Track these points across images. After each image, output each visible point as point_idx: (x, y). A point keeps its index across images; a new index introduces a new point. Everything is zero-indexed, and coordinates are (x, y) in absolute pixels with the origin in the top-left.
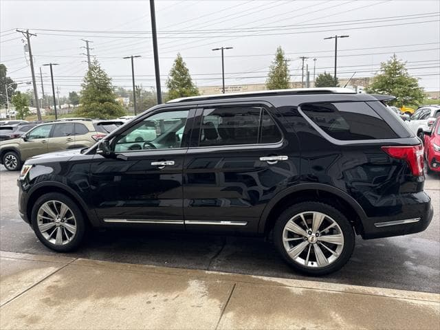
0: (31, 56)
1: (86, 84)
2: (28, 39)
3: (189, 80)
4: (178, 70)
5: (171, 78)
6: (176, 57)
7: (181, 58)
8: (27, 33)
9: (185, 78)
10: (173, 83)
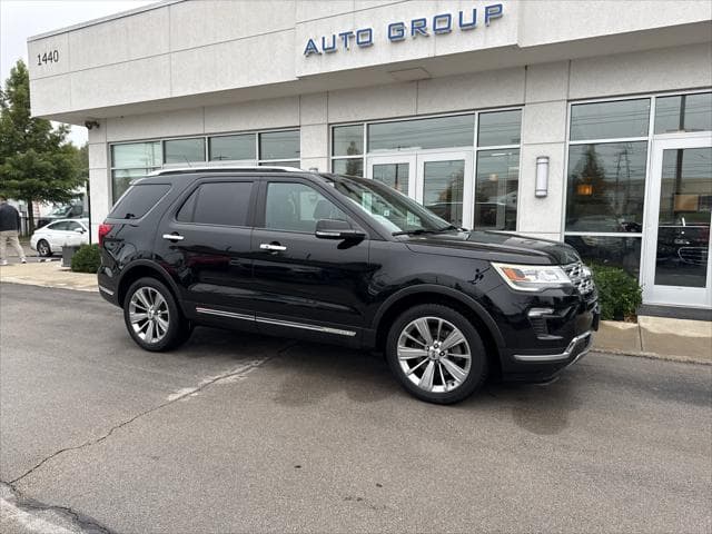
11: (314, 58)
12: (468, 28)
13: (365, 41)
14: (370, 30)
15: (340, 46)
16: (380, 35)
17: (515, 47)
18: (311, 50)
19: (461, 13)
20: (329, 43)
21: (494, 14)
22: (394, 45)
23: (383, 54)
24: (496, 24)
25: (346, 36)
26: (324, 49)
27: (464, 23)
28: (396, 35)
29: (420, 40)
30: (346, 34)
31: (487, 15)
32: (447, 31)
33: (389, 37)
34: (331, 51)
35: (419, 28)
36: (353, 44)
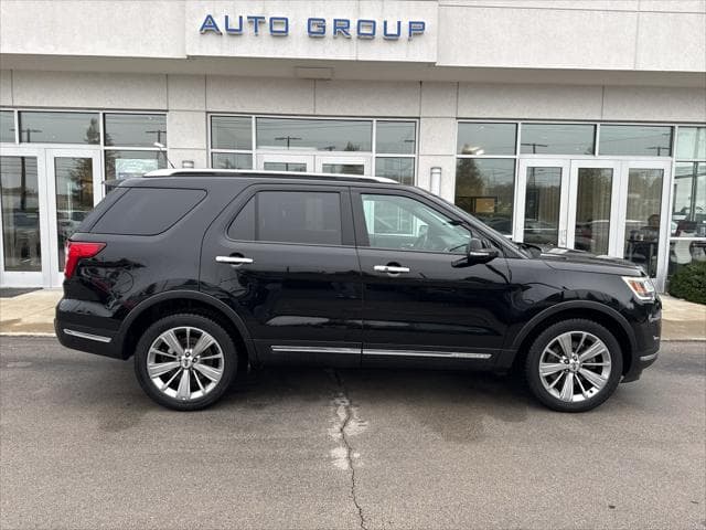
11: (211, 37)
12: (391, 38)
13: (280, 29)
14: (287, 19)
15: (248, 29)
16: (298, 27)
17: (431, 65)
18: (209, 27)
19: (385, 23)
20: (234, 25)
21: (417, 29)
22: (312, 41)
23: (298, 48)
24: (417, 40)
25: (256, 21)
26: (227, 29)
27: (388, 32)
28: (316, 30)
29: (341, 41)
30: (256, 18)
31: (410, 30)
32: (370, 37)
33: (309, 31)
34: (235, 33)
35: (341, 28)
36: (265, 30)
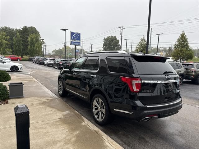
0: (122, 36)
1: (138, 47)
2: (122, 30)
3: (187, 44)
4: (181, 39)
5: (177, 43)
6: (181, 33)
7: (184, 33)
8: (122, 28)
9: (185, 43)
10: (177, 46)
